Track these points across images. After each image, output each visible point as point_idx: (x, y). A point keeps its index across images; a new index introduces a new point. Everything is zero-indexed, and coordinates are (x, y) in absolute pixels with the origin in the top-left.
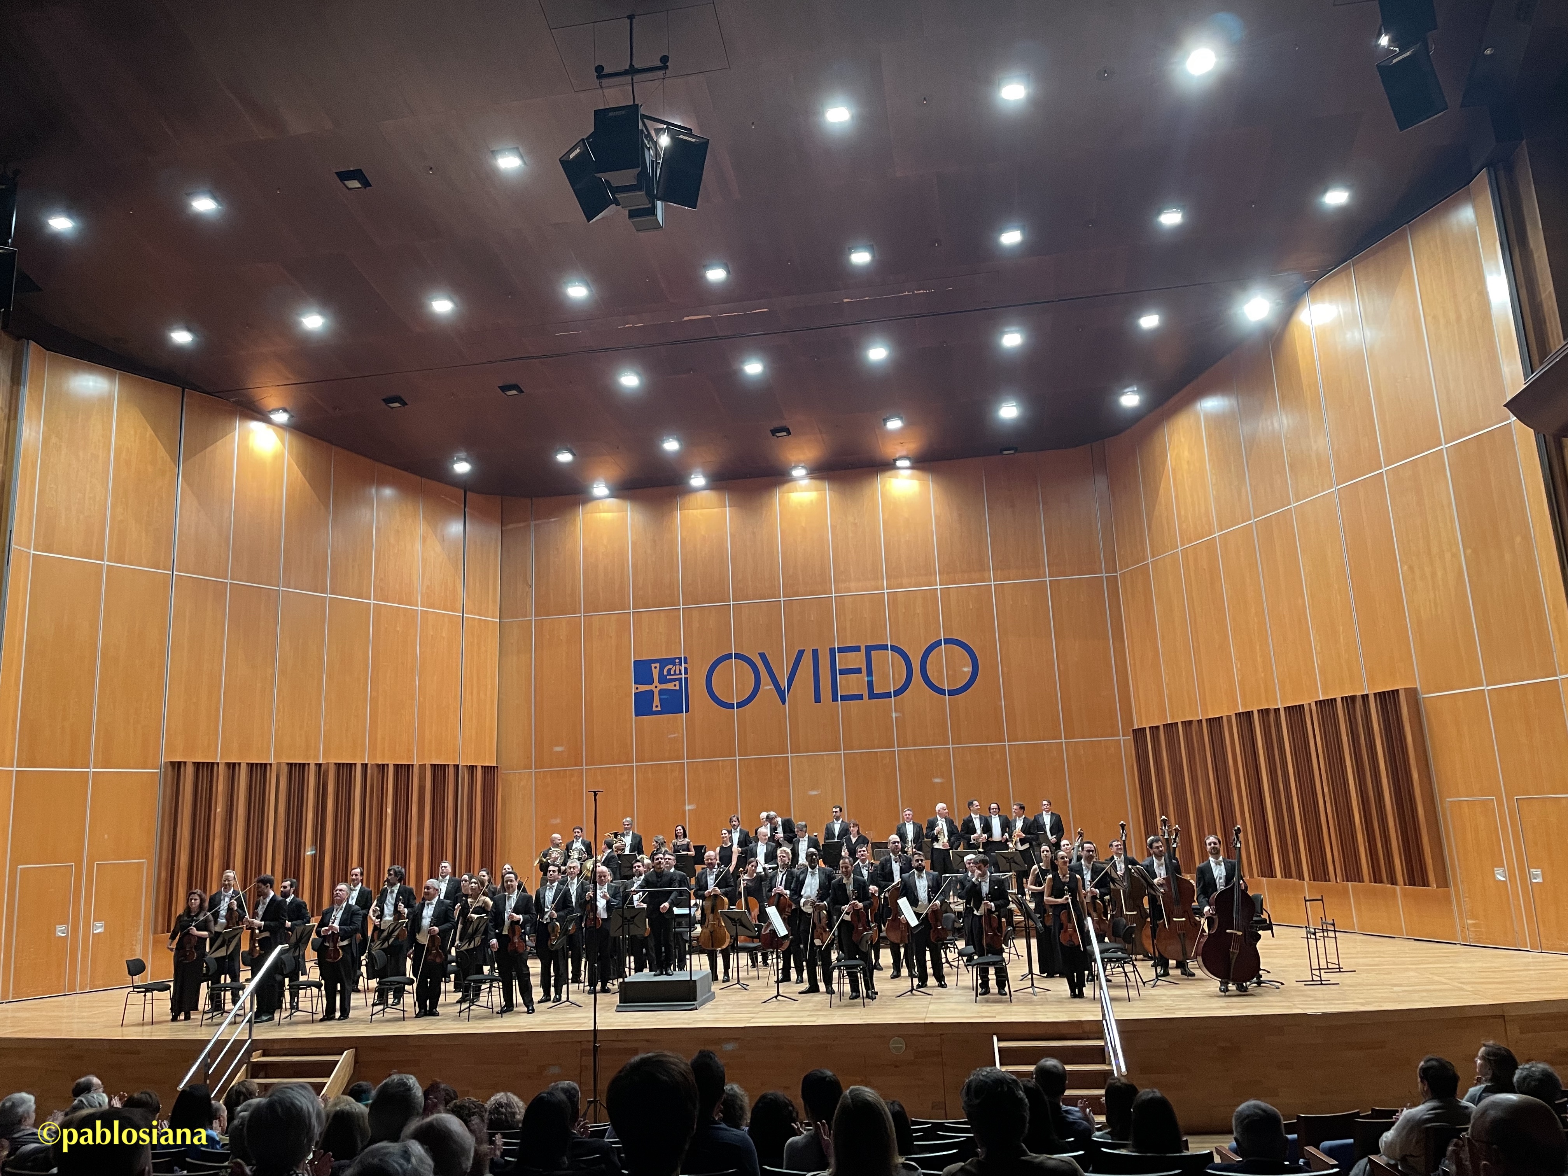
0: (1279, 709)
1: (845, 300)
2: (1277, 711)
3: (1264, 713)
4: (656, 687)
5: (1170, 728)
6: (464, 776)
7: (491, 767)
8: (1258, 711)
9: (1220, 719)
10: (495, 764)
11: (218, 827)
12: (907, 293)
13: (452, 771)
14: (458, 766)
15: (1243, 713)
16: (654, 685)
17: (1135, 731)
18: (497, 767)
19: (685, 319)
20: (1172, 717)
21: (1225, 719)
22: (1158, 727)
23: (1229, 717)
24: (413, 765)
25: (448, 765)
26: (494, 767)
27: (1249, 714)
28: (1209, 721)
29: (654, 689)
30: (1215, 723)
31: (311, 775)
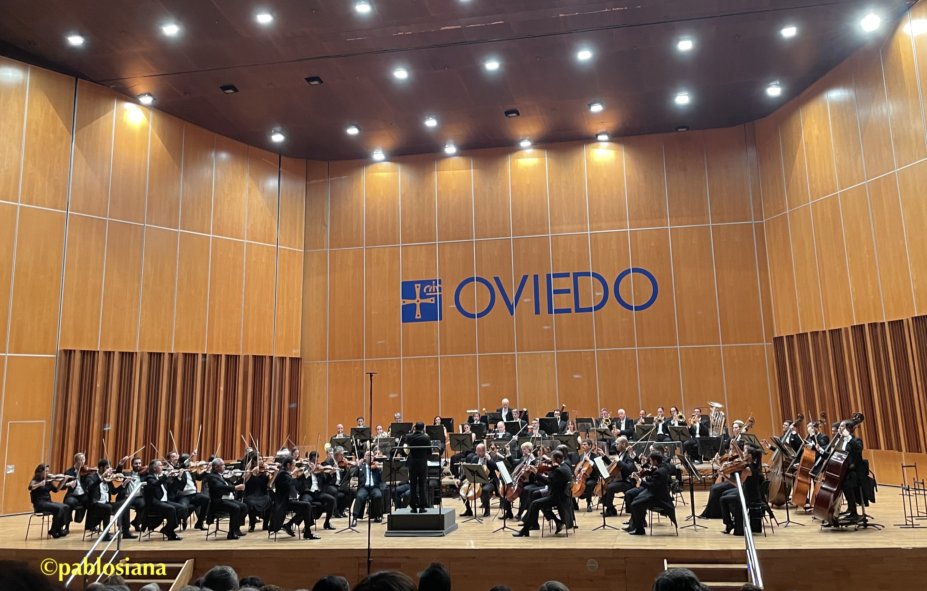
0: (884, 323)
1: (561, 15)
2: (883, 324)
3: (873, 326)
4: (418, 301)
5: (802, 336)
6: (277, 364)
7: (296, 358)
8: (869, 324)
9: (839, 330)
10: (299, 356)
11: (98, 398)
12: (606, 10)
13: (268, 360)
14: (272, 357)
15: (856, 326)
16: (416, 300)
17: (775, 339)
18: (301, 358)
19: (442, 28)
20: (803, 329)
21: (843, 331)
22: (792, 336)
23: (846, 329)
24: (239, 356)
25: (265, 356)
26: (299, 358)
27: (862, 327)
28: (831, 331)
29: (416, 303)
30: (836, 333)
31: (166, 361)
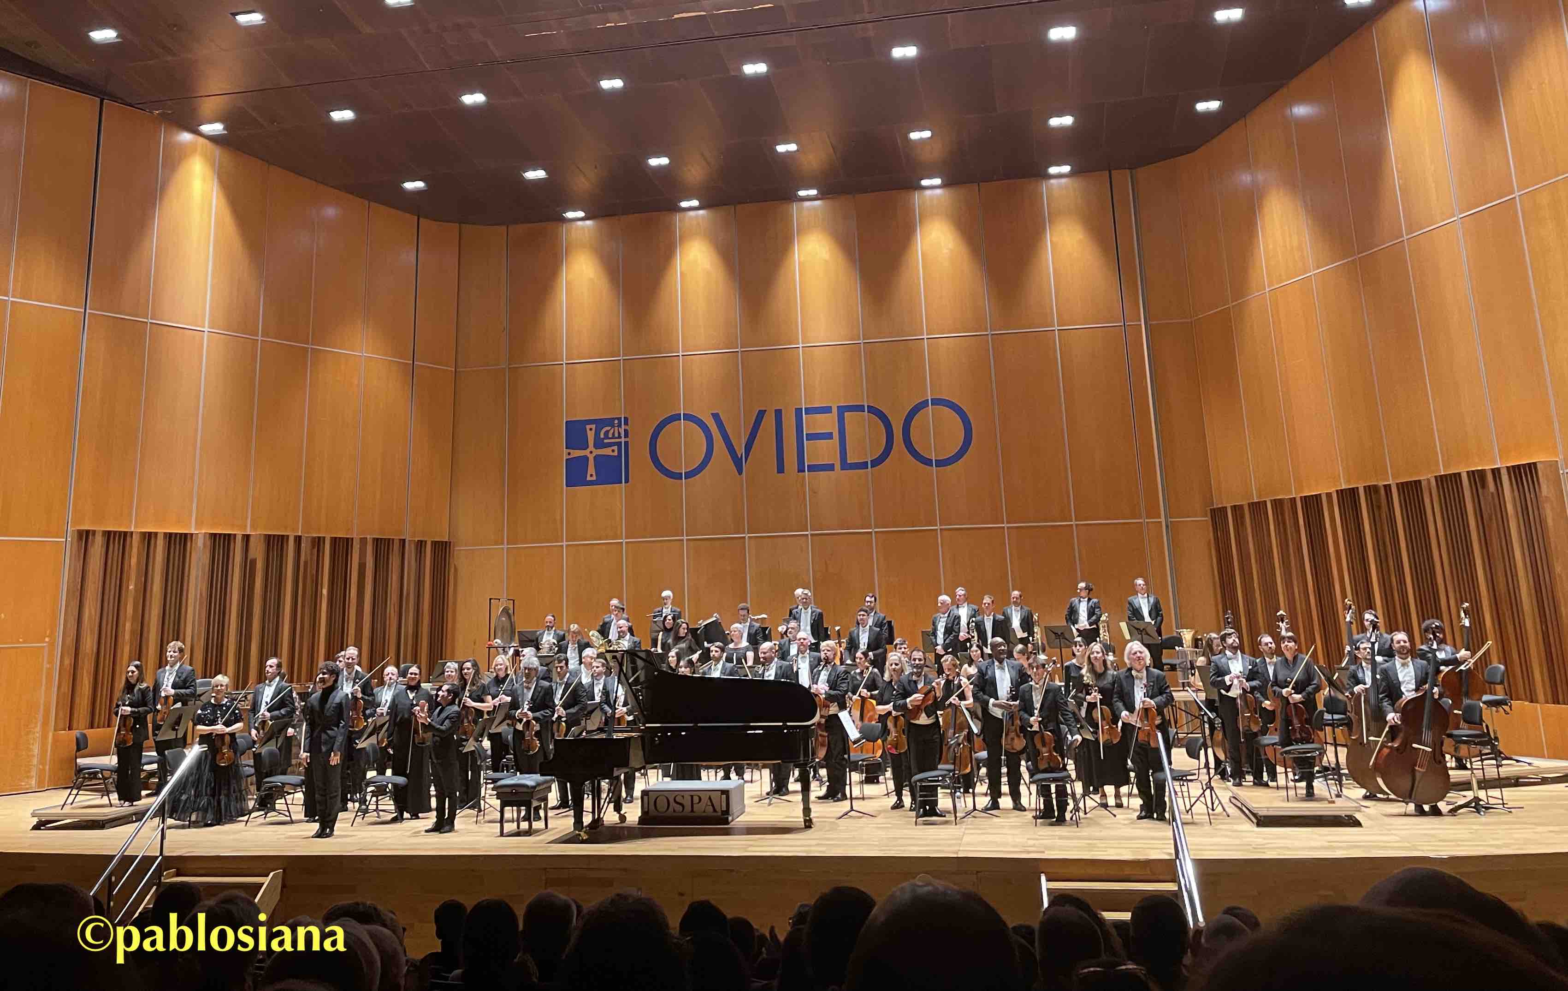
5: (1258, 508)
7: (443, 542)
9: (1317, 497)
10: (447, 539)
11: (129, 609)
13: (397, 546)
14: (404, 540)
15: (1345, 490)
17: (1214, 510)
18: (450, 542)
19: (674, 17)
20: (1260, 496)
21: (1323, 498)
22: (1241, 507)
23: (1329, 496)
24: (352, 539)
25: (393, 540)
26: (446, 542)
28: (1305, 499)
30: (1312, 504)
31: (238, 547)
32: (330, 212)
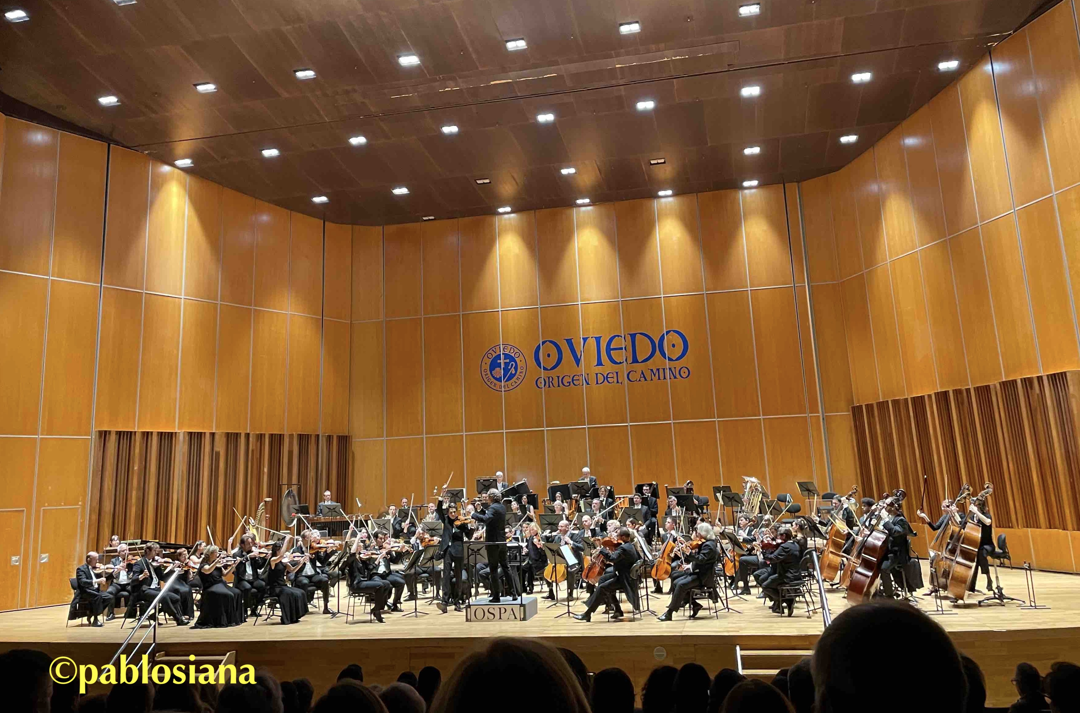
0: (969, 389)
1: (617, 66)
3: (958, 392)
5: (882, 406)
6: (323, 443)
7: (344, 436)
8: (953, 390)
9: (922, 398)
10: (347, 434)
11: (135, 480)
12: (666, 59)
13: (313, 439)
14: (318, 435)
15: (941, 392)
17: (853, 408)
18: (349, 436)
19: (493, 83)
21: (926, 398)
22: (872, 405)
23: (930, 396)
24: (283, 435)
27: (946, 394)
28: (914, 399)
30: (919, 402)
31: (207, 441)
32: (265, 218)
